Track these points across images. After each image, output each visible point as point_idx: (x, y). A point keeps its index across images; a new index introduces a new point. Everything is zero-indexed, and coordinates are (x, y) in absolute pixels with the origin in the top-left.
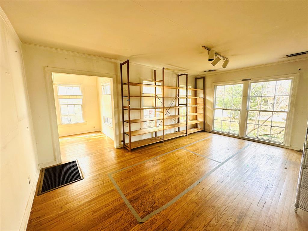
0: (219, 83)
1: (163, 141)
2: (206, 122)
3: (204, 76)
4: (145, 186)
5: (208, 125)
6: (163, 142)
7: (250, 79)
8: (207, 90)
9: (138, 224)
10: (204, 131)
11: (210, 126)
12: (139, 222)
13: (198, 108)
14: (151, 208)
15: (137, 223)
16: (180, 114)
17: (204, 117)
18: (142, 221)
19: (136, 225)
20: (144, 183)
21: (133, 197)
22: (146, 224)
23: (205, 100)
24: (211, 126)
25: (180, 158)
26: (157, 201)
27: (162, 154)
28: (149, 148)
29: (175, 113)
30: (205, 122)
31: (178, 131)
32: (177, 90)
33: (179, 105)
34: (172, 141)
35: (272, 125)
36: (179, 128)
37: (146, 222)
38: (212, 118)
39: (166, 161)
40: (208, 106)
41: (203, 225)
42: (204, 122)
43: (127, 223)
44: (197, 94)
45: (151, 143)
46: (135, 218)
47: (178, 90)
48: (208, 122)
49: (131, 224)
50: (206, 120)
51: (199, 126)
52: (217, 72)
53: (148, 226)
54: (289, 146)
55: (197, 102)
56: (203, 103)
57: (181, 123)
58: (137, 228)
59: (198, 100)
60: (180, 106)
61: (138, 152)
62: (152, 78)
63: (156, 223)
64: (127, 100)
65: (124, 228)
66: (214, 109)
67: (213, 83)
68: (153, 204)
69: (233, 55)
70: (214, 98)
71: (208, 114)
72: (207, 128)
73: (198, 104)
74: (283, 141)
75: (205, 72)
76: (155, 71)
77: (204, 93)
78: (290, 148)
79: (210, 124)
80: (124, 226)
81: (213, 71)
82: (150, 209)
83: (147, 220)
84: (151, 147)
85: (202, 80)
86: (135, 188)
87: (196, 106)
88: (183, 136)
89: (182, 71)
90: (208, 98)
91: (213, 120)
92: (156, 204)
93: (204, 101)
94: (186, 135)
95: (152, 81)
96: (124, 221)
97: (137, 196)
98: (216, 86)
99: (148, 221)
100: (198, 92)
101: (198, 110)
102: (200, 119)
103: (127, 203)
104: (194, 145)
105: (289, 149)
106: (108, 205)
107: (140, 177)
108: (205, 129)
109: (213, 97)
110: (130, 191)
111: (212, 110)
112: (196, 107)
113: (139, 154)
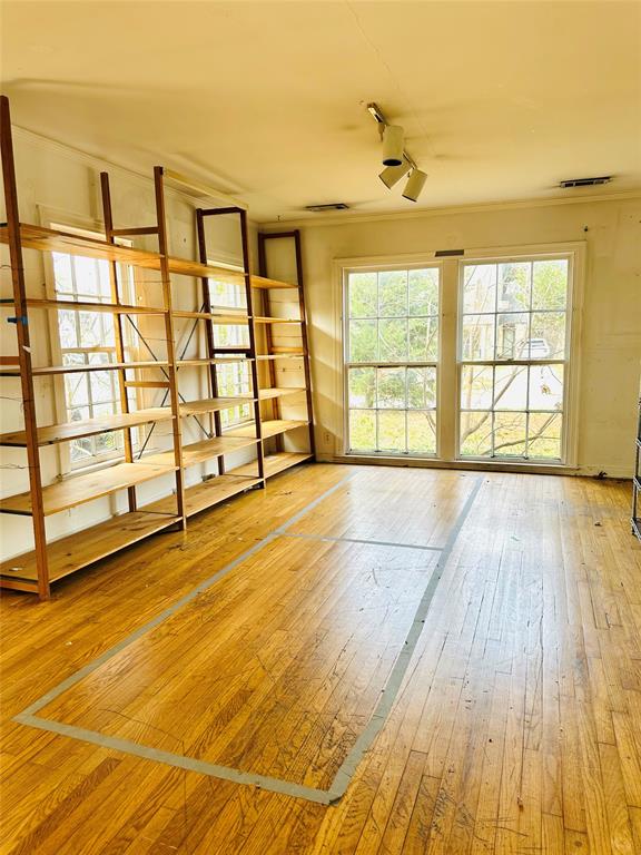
0: (362, 259)
1: (182, 521)
2: (318, 422)
3: (296, 225)
4: (244, 695)
5: (328, 435)
6: (181, 529)
7: (461, 253)
8: (315, 291)
9: (326, 809)
10: (312, 461)
11: (334, 437)
12: (327, 803)
13: (279, 366)
14: (330, 747)
15: (323, 808)
16: (219, 395)
17: (309, 403)
18: (334, 793)
19: (323, 816)
20: (234, 689)
21: (232, 745)
22: (355, 794)
23: (305, 328)
24: (339, 436)
25: (300, 567)
26: (336, 722)
27: (217, 571)
28: (132, 563)
29: (200, 394)
30: (315, 423)
31: (217, 473)
32: (200, 280)
33: (212, 352)
34: (218, 515)
35: (531, 408)
36: (220, 459)
37: (351, 791)
38: (340, 403)
39: (252, 591)
40: (322, 357)
41: (515, 721)
42: (311, 424)
43: (287, 828)
44: (273, 306)
45: (127, 540)
46: (301, 801)
47: (205, 281)
48: (327, 423)
49: (303, 824)
50: (317, 414)
51: (288, 442)
52: (353, 212)
53: (367, 798)
54: (575, 466)
55: (276, 341)
56: (300, 342)
57: (229, 433)
58: (335, 821)
59: (276, 330)
60: (217, 355)
61: (93, 590)
62: (93, 214)
63: (385, 778)
64: (9, 320)
65: (289, 844)
66: (346, 368)
67: (335, 258)
68: (328, 737)
69: (439, 157)
70: (344, 322)
71: (325, 390)
72: (323, 448)
73: (279, 350)
74: (559, 457)
75: (308, 208)
76: (104, 177)
77: (303, 302)
78: (579, 473)
79: (333, 430)
80: (282, 839)
81: (339, 206)
82: (331, 753)
83: (351, 784)
84: (139, 559)
85: (290, 244)
86: (209, 717)
87: (272, 357)
88: (249, 491)
89: (228, 192)
90: (320, 322)
91: (344, 414)
92: (337, 731)
93: (304, 336)
94: (261, 485)
95: (96, 229)
96: (269, 827)
97: (247, 738)
98: (348, 272)
99: (355, 785)
100: (274, 295)
101: (280, 375)
102: (294, 415)
103: (224, 773)
104: (314, 513)
105: (576, 476)
106: (144, 818)
107: (194, 677)
108: (317, 451)
109: (338, 319)
110: (196, 735)
111: (339, 369)
112: (272, 362)
113: (100, 600)
